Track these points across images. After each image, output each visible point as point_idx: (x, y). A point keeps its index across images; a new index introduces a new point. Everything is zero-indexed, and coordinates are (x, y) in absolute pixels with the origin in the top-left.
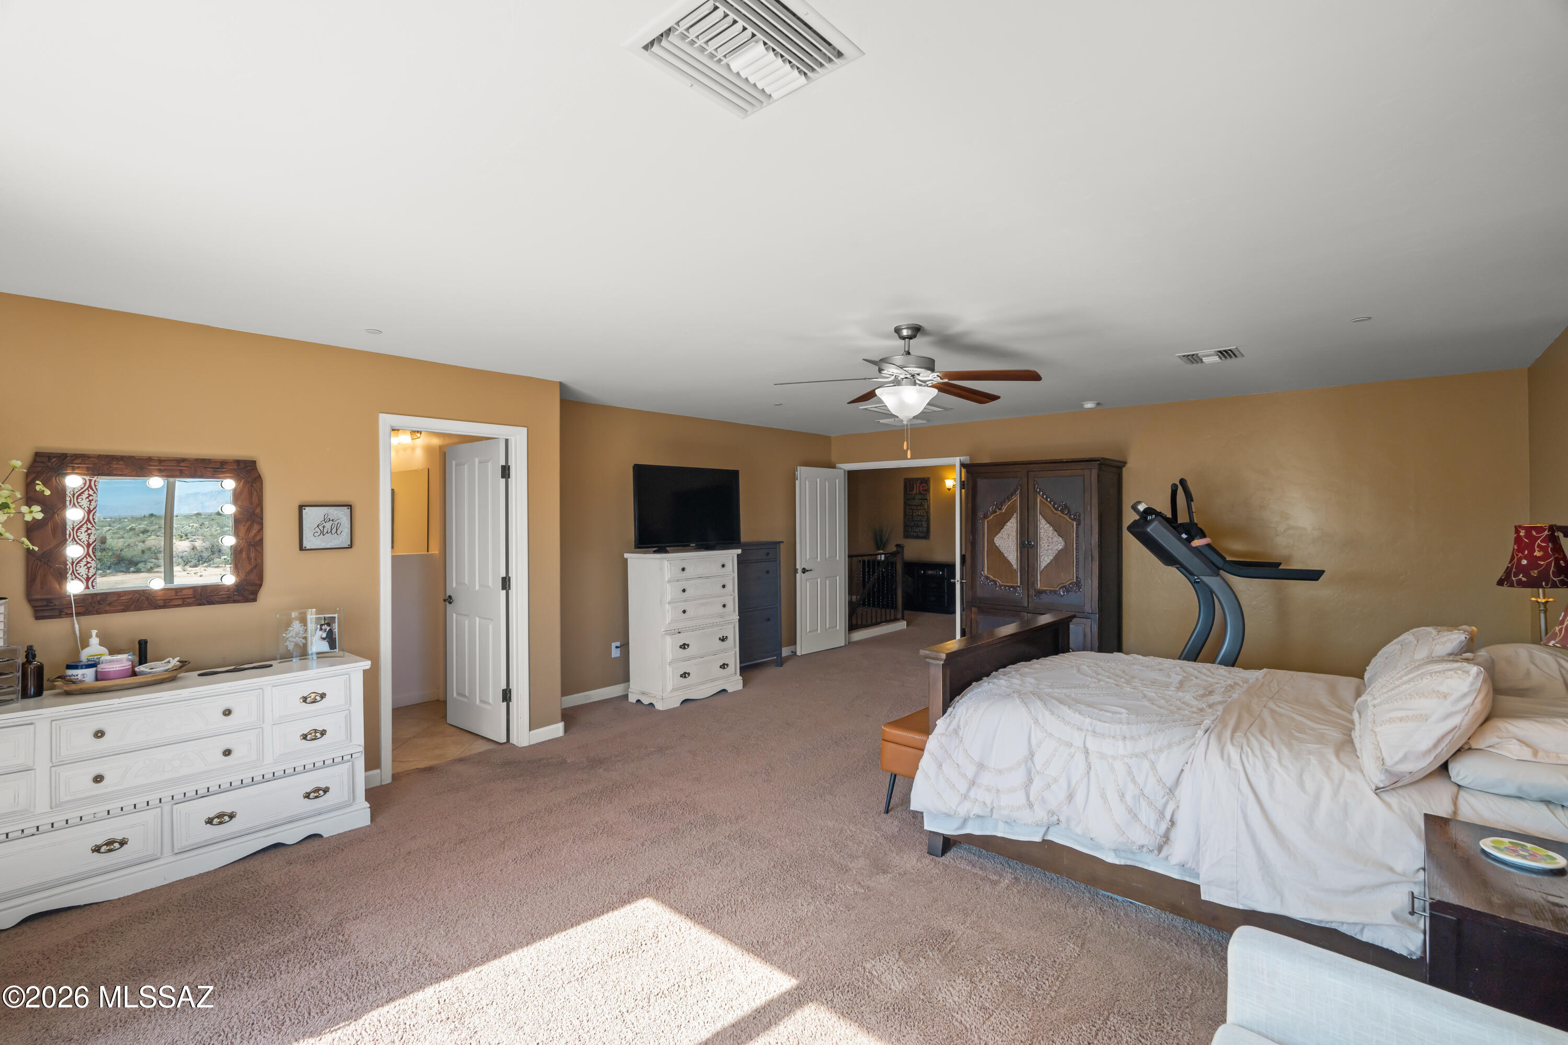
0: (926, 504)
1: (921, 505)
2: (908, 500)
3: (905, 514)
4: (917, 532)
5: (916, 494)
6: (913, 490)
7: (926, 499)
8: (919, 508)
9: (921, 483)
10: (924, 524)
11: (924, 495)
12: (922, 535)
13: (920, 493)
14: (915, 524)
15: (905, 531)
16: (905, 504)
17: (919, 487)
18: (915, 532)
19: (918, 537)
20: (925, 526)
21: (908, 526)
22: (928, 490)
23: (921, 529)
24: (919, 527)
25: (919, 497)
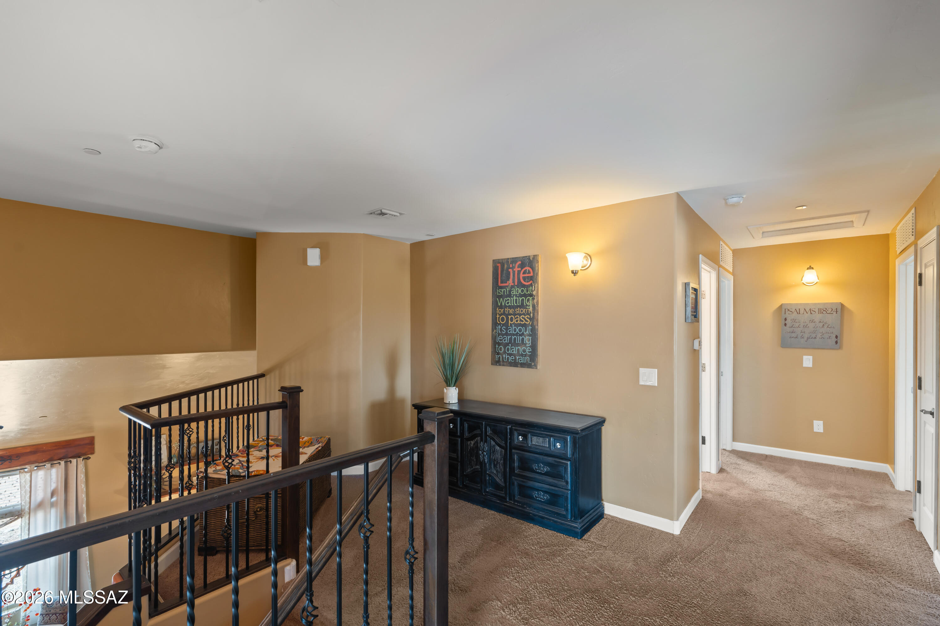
0: (530, 303)
1: (522, 306)
2: (499, 297)
3: (495, 324)
4: (515, 356)
5: (512, 287)
6: (508, 279)
7: (531, 295)
8: (518, 310)
9: (522, 266)
10: (528, 340)
11: (527, 287)
12: (522, 360)
13: (520, 285)
14: (511, 339)
15: (495, 352)
16: (495, 305)
17: (519, 272)
18: (510, 355)
19: (515, 364)
20: (529, 343)
21: (499, 344)
22: (533, 279)
23: (521, 349)
24: (518, 345)
25: (517, 291)
